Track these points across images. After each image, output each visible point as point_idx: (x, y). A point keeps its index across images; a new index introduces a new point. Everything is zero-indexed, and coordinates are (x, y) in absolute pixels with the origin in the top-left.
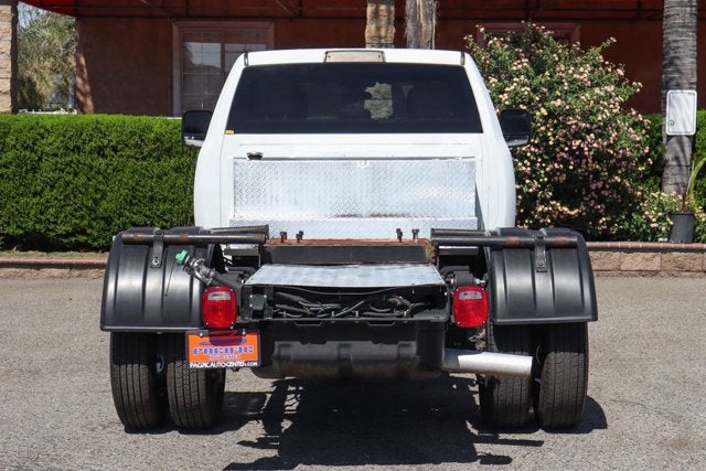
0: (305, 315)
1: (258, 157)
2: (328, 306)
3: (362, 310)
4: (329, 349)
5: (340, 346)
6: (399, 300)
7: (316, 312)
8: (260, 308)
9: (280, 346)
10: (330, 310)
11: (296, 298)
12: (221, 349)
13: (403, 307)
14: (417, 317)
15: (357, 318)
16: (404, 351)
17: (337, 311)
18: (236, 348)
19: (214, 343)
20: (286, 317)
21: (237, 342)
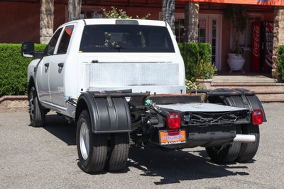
0: (201, 122)
2: (209, 119)
3: (221, 120)
5: (211, 134)
6: (233, 116)
7: (205, 121)
8: (188, 120)
9: (191, 135)
11: (199, 116)
13: (234, 118)
15: (219, 123)
16: (232, 134)
18: (178, 136)
19: (169, 135)
20: (195, 124)
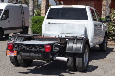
0: (23, 48)
1: (50, 23)
2: (27, 47)
3: (32, 48)
4: (28, 54)
5: (29, 54)
7: (25, 48)
8: (16, 47)
9: (21, 53)
10: (27, 48)
11: (22, 45)
12: (11, 53)
13: (38, 48)
14: (41, 50)
16: (39, 55)
17: (28, 48)
18: (13, 53)
19: (10, 52)
21: (14, 52)
